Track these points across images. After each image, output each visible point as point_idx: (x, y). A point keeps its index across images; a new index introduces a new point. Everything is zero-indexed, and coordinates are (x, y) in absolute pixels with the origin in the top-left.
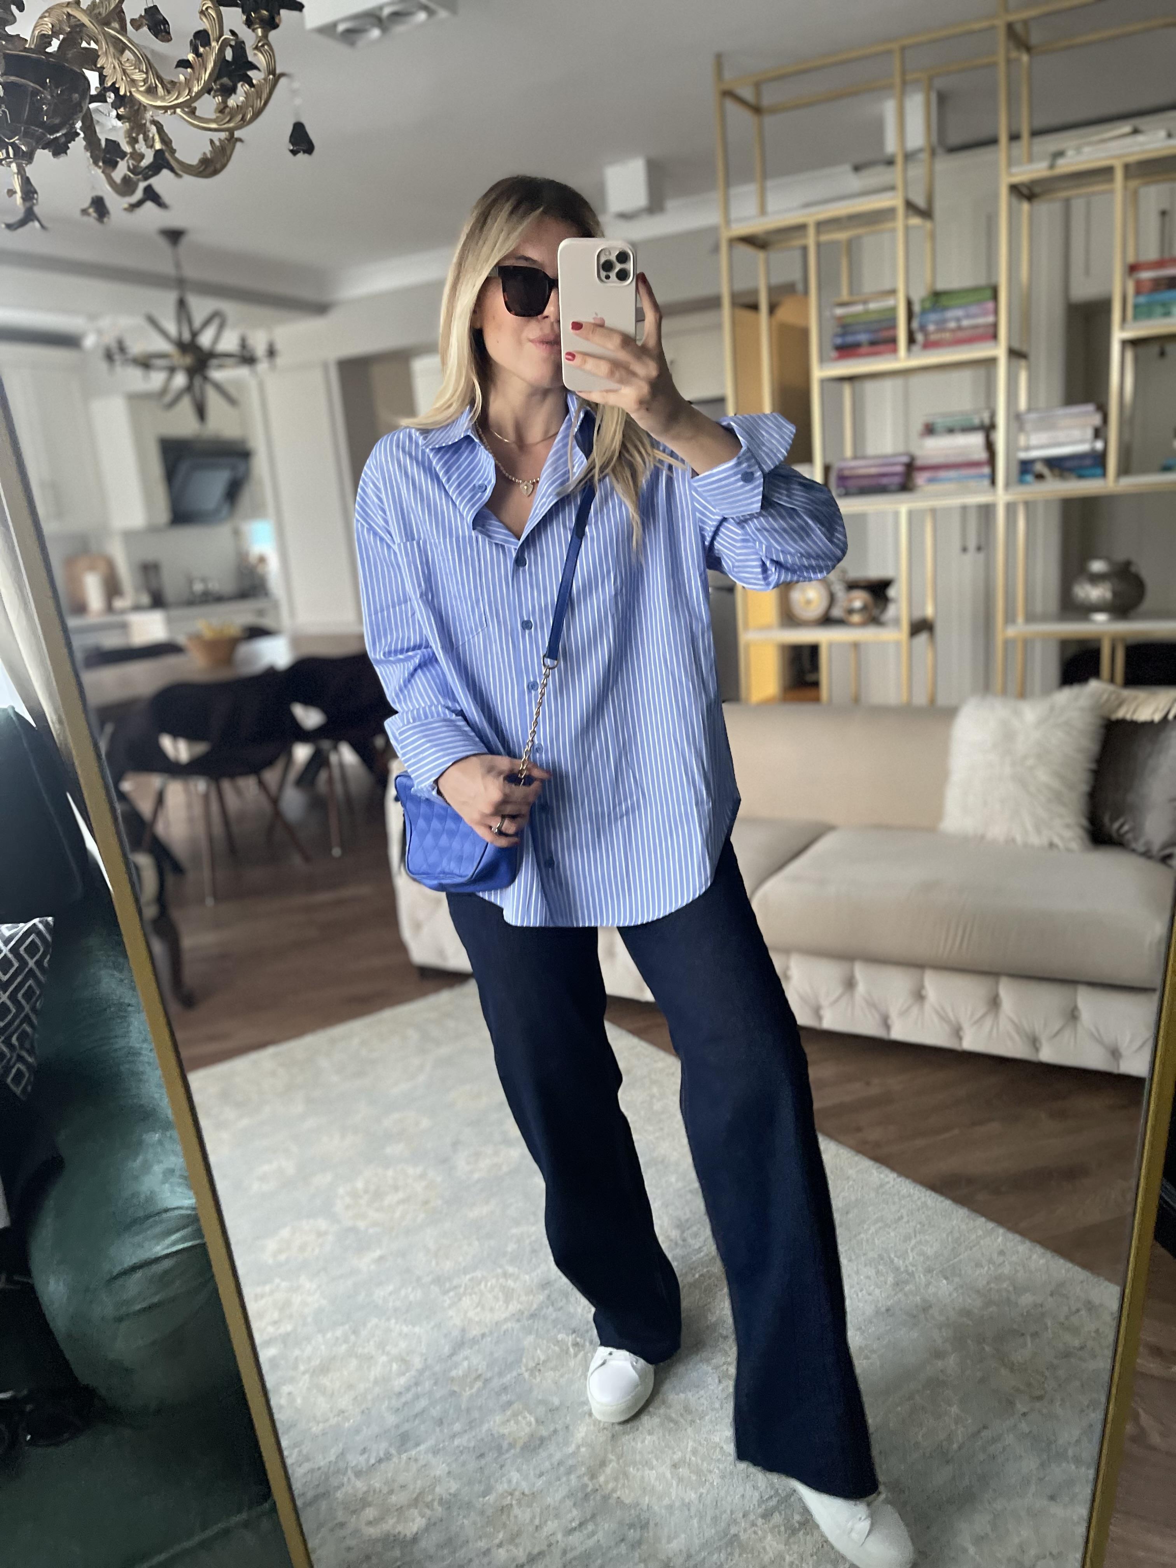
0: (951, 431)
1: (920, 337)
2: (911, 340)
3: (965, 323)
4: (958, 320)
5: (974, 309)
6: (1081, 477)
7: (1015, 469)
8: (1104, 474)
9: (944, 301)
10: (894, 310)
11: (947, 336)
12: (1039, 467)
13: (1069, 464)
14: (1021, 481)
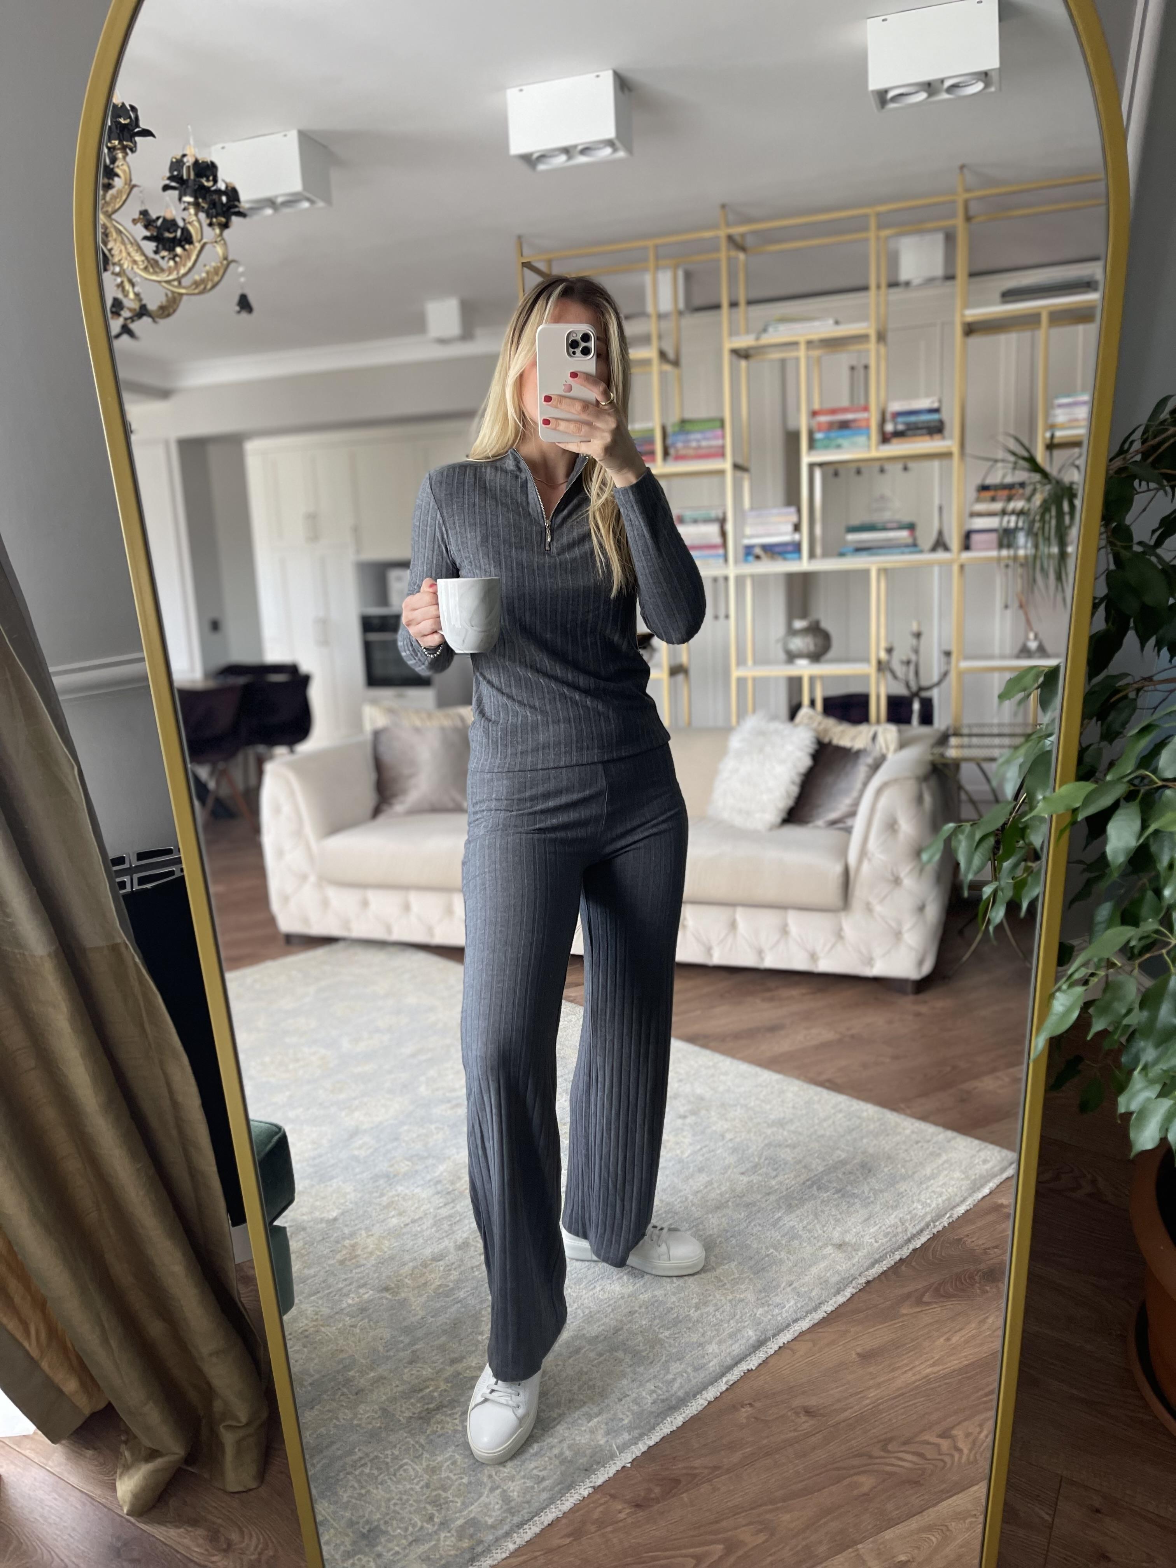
0: (695, 521)
1: (672, 451)
2: (666, 454)
3: (704, 443)
4: (698, 441)
5: (709, 434)
6: (785, 559)
7: (741, 552)
8: (800, 558)
9: (688, 427)
10: (652, 431)
11: (691, 452)
12: (758, 551)
13: (777, 549)
14: (746, 560)
